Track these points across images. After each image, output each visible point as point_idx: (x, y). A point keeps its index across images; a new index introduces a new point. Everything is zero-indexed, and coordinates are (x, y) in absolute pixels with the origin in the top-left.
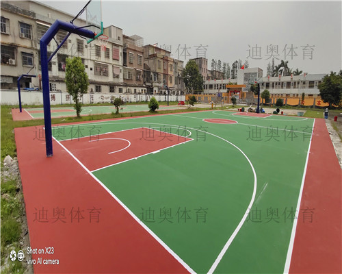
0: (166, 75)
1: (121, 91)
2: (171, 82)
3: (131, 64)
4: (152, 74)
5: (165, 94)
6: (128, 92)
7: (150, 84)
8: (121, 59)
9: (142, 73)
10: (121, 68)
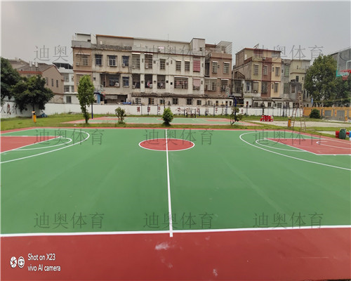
0: (266, 82)
1: (199, 103)
2: (276, 91)
3: (214, 73)
4: (244, 82)
5: (262, 106)
6: (207, 105)
7: (240, 95)
8: (202, 70)
9: (229, 83)
10: (202, 79)
